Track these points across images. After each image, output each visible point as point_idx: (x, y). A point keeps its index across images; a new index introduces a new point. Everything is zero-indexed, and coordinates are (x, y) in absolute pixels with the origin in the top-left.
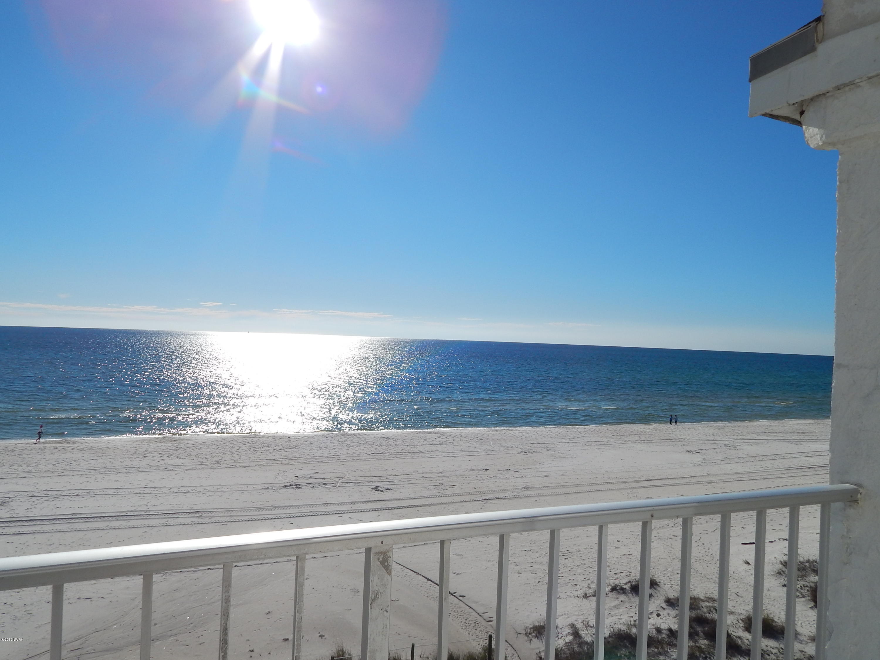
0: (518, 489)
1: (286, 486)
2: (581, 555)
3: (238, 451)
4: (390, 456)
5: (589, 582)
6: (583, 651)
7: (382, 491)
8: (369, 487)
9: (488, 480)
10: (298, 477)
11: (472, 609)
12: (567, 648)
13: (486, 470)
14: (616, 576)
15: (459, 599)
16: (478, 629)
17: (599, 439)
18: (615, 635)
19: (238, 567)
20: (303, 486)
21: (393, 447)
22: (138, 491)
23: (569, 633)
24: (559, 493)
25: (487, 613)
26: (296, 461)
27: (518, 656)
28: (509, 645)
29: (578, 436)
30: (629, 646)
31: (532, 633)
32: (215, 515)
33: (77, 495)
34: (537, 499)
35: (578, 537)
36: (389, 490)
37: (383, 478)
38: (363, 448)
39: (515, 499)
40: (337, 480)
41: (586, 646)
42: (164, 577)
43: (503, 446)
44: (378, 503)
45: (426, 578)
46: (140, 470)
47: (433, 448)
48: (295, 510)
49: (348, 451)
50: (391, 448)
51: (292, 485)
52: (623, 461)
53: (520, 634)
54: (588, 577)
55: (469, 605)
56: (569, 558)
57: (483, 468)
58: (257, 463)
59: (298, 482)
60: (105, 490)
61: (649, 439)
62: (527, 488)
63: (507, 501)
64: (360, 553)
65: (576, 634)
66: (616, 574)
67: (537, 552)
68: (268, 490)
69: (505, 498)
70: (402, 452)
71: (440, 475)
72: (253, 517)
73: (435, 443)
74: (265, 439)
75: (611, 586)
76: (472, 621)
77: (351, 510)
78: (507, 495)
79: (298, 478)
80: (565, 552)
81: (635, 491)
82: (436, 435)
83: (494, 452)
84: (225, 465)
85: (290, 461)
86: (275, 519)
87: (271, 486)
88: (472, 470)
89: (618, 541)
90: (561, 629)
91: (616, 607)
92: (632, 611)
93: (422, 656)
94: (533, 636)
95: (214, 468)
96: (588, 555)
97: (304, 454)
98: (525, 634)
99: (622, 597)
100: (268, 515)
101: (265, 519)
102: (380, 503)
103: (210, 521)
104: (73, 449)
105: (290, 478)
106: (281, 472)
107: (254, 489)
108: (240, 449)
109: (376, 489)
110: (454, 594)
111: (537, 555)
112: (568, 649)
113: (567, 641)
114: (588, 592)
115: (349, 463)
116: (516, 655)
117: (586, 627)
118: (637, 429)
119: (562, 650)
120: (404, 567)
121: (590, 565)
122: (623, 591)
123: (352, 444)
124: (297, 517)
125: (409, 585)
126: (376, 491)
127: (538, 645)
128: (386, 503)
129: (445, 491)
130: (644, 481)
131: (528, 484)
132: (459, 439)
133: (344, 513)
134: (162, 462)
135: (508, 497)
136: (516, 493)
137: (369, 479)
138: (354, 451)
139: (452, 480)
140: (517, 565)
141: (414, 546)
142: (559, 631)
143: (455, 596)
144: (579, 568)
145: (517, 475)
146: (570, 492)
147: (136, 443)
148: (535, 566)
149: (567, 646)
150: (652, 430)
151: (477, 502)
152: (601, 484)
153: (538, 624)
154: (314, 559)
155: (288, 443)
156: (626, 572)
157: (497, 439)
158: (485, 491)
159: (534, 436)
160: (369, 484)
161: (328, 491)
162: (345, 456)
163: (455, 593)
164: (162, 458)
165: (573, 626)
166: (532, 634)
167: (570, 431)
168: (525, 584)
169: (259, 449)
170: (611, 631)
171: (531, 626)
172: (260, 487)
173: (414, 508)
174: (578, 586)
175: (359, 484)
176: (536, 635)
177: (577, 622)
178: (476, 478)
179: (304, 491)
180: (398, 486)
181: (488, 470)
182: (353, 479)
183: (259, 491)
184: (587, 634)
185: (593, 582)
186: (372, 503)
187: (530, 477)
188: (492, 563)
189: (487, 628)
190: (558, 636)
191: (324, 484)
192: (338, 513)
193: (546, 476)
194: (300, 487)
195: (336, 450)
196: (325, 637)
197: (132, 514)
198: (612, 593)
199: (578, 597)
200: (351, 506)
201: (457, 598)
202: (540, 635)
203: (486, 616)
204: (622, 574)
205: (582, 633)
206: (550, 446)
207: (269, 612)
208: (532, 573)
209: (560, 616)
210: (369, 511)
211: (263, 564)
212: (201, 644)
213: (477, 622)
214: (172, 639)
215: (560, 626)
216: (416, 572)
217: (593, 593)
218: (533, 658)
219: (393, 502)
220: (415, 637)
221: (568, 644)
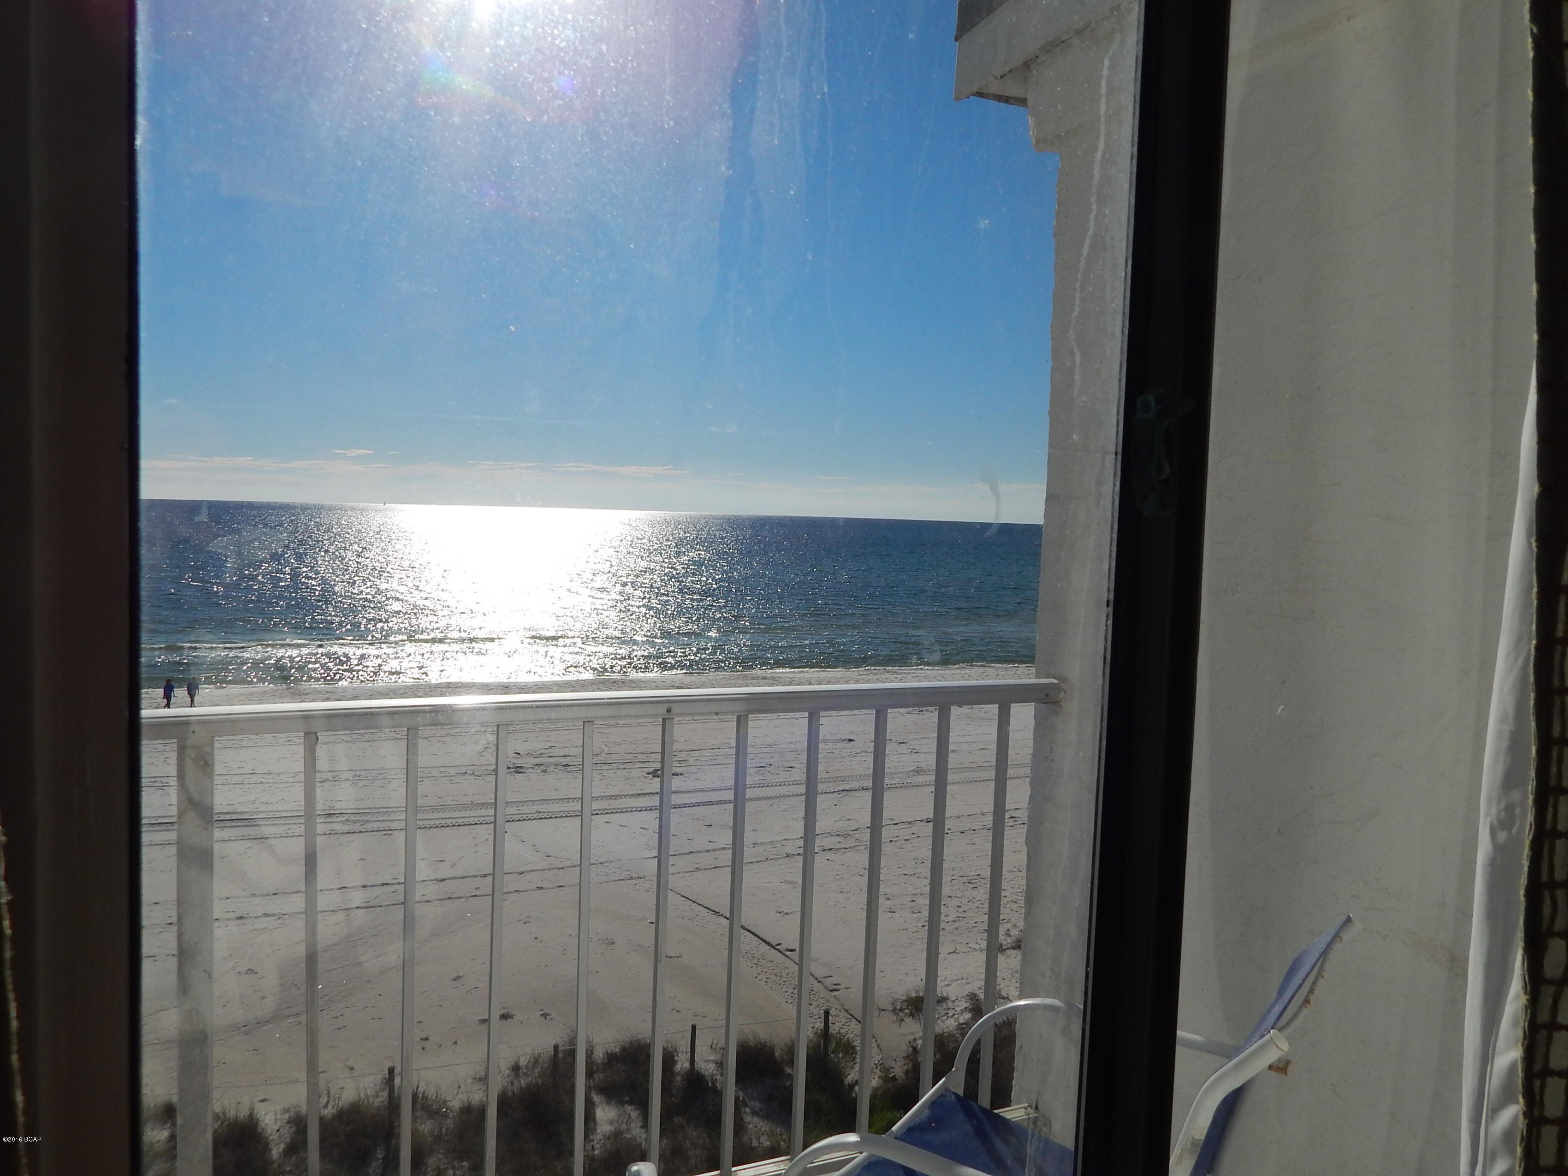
0: (902, 772)
5: (1009, 926)
8: (642, 770)
9: (850, 759)
10: (519, 754)
12: (960, 1032)
13: (850, 740)
15: (784, 955)
16: (815, 1004)
20: (527, 769)
23: (966, 1008)
24: (974, 779)
25: (831, 977)
27: (878, 1047)
31: (904, 1009)
32: (372, 819)
36: (678, 775)
39: (896, 790)
42: (281, 921)
46: (244, 744)
48: (512, 810)
51: (509, 768)
53: (884, 1010)
54: (1007, 917)
56: (979, 888)
57: (844, 738)
59: (519, 762)
62: (919, 771)
64: (620, 880)
65: (978, 1008)
68: (466, 776)
71: (768, 750)
72: (437, 822)
77: (610, 809)
79: (518, 756)
80: (973, 878)
83: (865, 711)
84: (392, 734)
86: (476, 824)
87: (469, 768)
88: (825, 741)
90: (954, 1001)
93: (714, 1046)
94: (905, 1014)
95: (373, 741)
96: (1013, 883)
98: (893, 1010)
100: (464, 817)
101: (459, 825)
103: (363, 828)
106: (491, 745)
107: (442, 775)
109: (655, 773)
110: (777, 947)
113: (961, 1021)
114: (1004, 945)
115: (610, 730)
119: (951, 1033)
120: (695, 902)
121: (1014, 898)
124: (514, 821)
125: (701, 932)
126: (654, 777)
127: (913, 1028)
129: (775, 776)
131: (920, 765)
133: (597, 814)
136: (898, 780)
137: (643, 757)
140: (888, 899)
141: (715, 867)
142: (950, 1005)
143: (778, 950)
145: (902, 748)
149: (960, 1029)
151: (830, 795)
153: (914, 995)
154: (542, 891)
158: (845, 777)
160: (643, 765)
161: (570, 776)
163: (779, 945)
165: (973, 997)
166: (905, 1011)
168: (899, 930)
171: (904, 998)
172: (452, 771)
173: (718, 805)
175: (625, 766)
176: (911, 1012)
177: (982, 992)
178: (831, 755)
179: (528, 778)
180: (694, 769)
181: (853, 740)
182: (614, 757)
183: (451, 778)
185: (1015, 926)
186: (647, 798)
187: (925, 753)
189: (828, 1001)
190: (948, 1013)
191: (564, 766)
193: (953, 751)
194: (522, 770)
196: (551, 1017)
197: (228, 817)
200: (609, 802)
201: (781, 952)
202: (917, 1012)
203: (829, 982)
207: (459, 977)
208: (913, 912)
209: (953, 981)
210: (641, 811)
211: (452, 898)
212: (339, 1029)
213: (814, 992)
214: (290, 1021)
215: (953, 998)
216: (714, 911)
217: (1013, 944)
218: (903, 1049)
219: (683, 795)
220: (704, 1017)
221: (962, 1026)
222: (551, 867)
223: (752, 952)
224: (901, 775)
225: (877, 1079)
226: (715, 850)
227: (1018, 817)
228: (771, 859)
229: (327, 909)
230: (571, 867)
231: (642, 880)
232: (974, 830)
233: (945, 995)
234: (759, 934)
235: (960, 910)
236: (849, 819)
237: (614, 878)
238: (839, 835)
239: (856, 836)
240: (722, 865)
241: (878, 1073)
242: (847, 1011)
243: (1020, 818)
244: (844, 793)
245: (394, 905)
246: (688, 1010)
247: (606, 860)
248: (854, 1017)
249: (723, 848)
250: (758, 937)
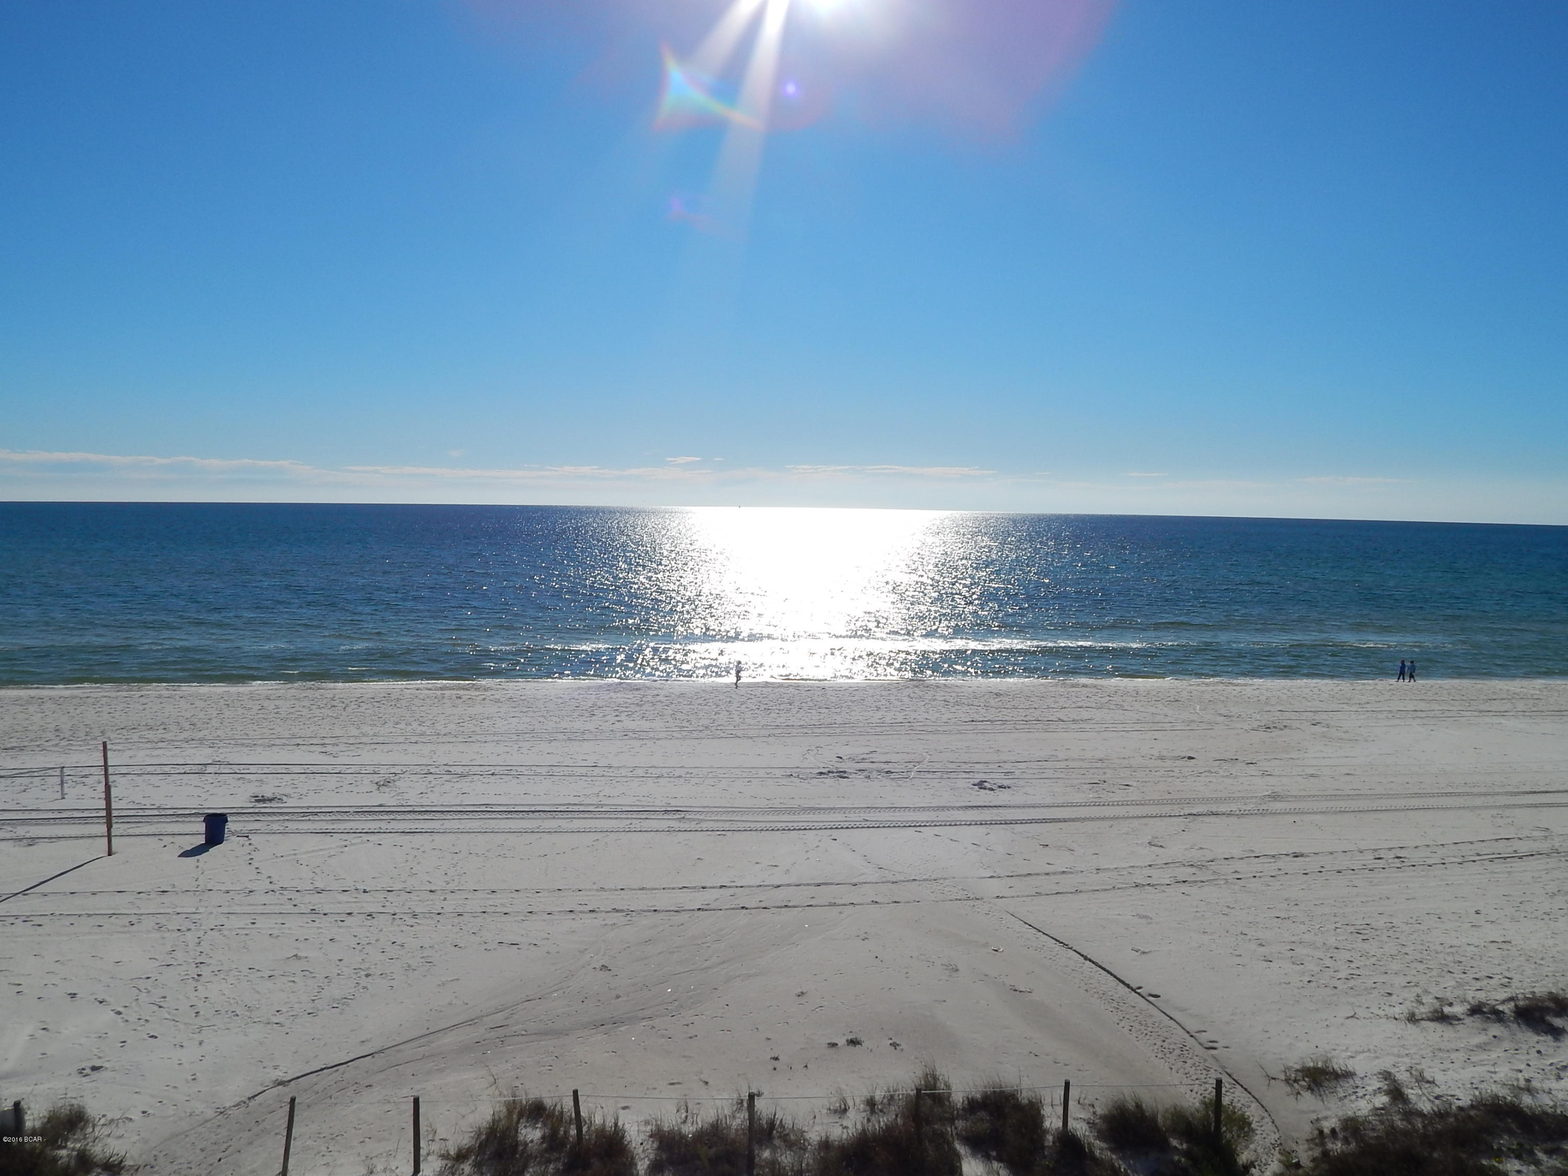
0: (1256, 797)
1: (821, 773)
2: (1398, 935)
3: (739, 709)
4: (1005, 726)
5: (1419, 990)
6: (1416, 1131)
7: (992, 790)
8: (968, 780)
9: (1193, 779)
10: (841, 758)
11: (1175, 1021)
12: (1377, 1118)
13: (1190, 758)
14: (1478, 985)
15: (1148, 1000)
16: (1190, 1062)
17: (1422, 706)
18: (1485, 1105)
19: (747, 909)
20: (850, 773)
21: (1009, 711)
22: (584, 771)
23: (1379, 1088)
24: (1343, 809)
25: (1205, 1031)
26: (838, 730)
27: (1273, 1122)
28: (1252, 1099)
29: (1377, 699)
30: (1519, 1131)
31: (1299, 1080)
32: (706, 818)
33: (493, 774)
34: (1297, 818)
35: (1388, 898)
36: (1005, 788)
37: (994, 767)
38: (953, 710)
39: (1252, 817)
40: (910, 765)
41: (1420, 1120)
42: (629, 918)
43: (1220, 715)
44: (986, 811)
45: (1082, 955)
46: (585, 737)
47: (1085, 714)
48: (839, 817)
49: (926, 715)
50: (1005, 712)
51: (833, 772)
52: (1478, 751)
53: (1273, 1078)
54: (1414, 980)
55: (1168, 1013)
56: (1371, 940)
57: (1183, 754)
58: (772, 731)
59: (843, 766)
60: (534, 768)
61: (1535, 709)
62: (1275, 797)
63: (1233, 819)
64: (956, 899)
65: (1396, 1093)
66: (1477, 979)
67: (1304, 923)
68: (792, 779)
69: (1230, 814)
70: (1025, 719)
71: (1099, 765)
72: (768, 825)
73: (1087, 705)
74: (782, 689)
75: (1468, 1002)
76: (1176, 1044)
77: (938, 822)
78: (1234, 807)
79: (841, 760)
80: (1362, 927)
81: (1508, 812)
82: (1088, 689)
83: (1203, 726)
84: (718, 732)
85: (827, 730)
87: (796, 773)
88: (1162, 758)
89: (1477, 913)
90: (1362, 1078)
91: (1482, 1047)
92: (1519, 1060)
93: (1081, 1101)
94: (1302, 1086)
95: (701, 738)
96: (1414, 937)
97: (850, 717)
98: (1286, 1080)
99: (1496, 1029)
100: (793, 822)
101: (789, 829)
102: (988, 812)
103: (698, 827)
104: (484, 699)
105: (827, 759)
106: (813, 748)
107: (768, 776)
108: (743, 706)
109: (981, 785)
110: (1138, 991)
111: (1303, 928)
112: (1380, 1121)
113: (1378, 1105)
114: (1417, 1011)
115: (930, 737)
116: (1268, 1120)
117: (1417, 1081)
118: (1506, 687)
119: (1366, 1121)
120: (1040, 931)
121: (1419, 956)
122: (1497, 1016)
123: (934, 703)
124: (842, 828)
125: (1051, 966)
126: (981, 788)
127: (1314, 1105)
128: (1001, 811)
129: (1111, 794)
130: (1527, 793)
131: (1275, 789)
132: (1134, 699)
133: (925, 826)
134: (618, 725)
135: (1237, 812)
136: (1252, 806)
137: (967, 766)
138: (938, 715)
139: (1122, 775)
140: (1261, 945)
141: (1057, 893)
142: (1359, 1082)
143: (1139, 994)
144: (1394, 961)
145: (1251, 770)
146: (1366, 808)
147: (578, 692)
148: (1300, 951)
149: (1377, 1115)
150: (1540, 690)
151: (1175, 819)
152: (1432, 795)
153: (1311, 1065)
154: (876, 905)
155: (821, 698)
156: (1500, 977)
157: (1210, 701)
158: (1190, 799)
159: (1284, 697)
160: (967, 776)
161: (895, 784)
162: (921, 724)
163: (1140, 988)
164: (618, 718)
165: (1387, 1076)
166: (1301, 1083)
167: (1358, 688)
168: (1280, 984)
169: (774, 708)
170: (1474, 1096)
171: (1298, 1067)
172: (778, 773)
173: (1052, 824)
174: (1394, 997)
175: (949, 776)
176: (1309, 1086)
177: (1398, 1069)
178: (1171, 774)
179: (852, 783)
180: (1022, 782)
181: (1193, 758)
182: (937, 765)
183: (777, 780)
184: (1419, 1096)
185: (1427, 994)
186: (975, 811)
187: (1279, 776)
188: (1210, 937)
189: (1205, 1060)
190: (1356, 1092)
191: (887, 772)
192: (915, 826)
193: (1312, 776)
194: (846, 775)
195: (906, 713)
196: (900, 1047)
197: (576, 808)
198: (1471, 1018)
199: (1396, 1019)
200: (938, 813)
201: (1143, 997)
202: (1316, 1085)
203: (1204, 1037)
204: (1492, 982)
205: (1412, 1093)
206: (1318, 718)
207: (802, 993)
208: (1294, 963)
209: (1358, 1052)
210: (970, 825)
211: (789, 907)
212: (691, 1038)
213: (1187, 1048)
214: (644, 1024)
215: (1361, 1073)
216: (1062, 943)
217: (1429, 1015)
218: (1307, 1130)
219: (1013, 810)
220: (1066, 1065)
221: (1379, 1112)
222: (884, 880)
223: (1110, 993)
224: (1254, 800)
225: (1276, 1162)
226: (1055, 873)
227: (1405, 858)
228: (1118, 889)
229: (671, 909)
230: (904, 881)
231: (979, 902)
232: (1353, 870)
233: (1351, 1069)
234: (1116, 974)
235: (1353, 965)
236: (1201, 848)
237: (950, 897)
238: (1192, 865)
239: (1212, 868)
240: (1065, 891)
241: (1277, 1156)
242: (1230, 1075)
243: (1408, 859)
244: (1191, 818)
245: (733, 909)
246: (1047, 1055)
247: (939, 877)
248: (1238, 1083)
249: (1064, 872)
250: (1115, 977)
